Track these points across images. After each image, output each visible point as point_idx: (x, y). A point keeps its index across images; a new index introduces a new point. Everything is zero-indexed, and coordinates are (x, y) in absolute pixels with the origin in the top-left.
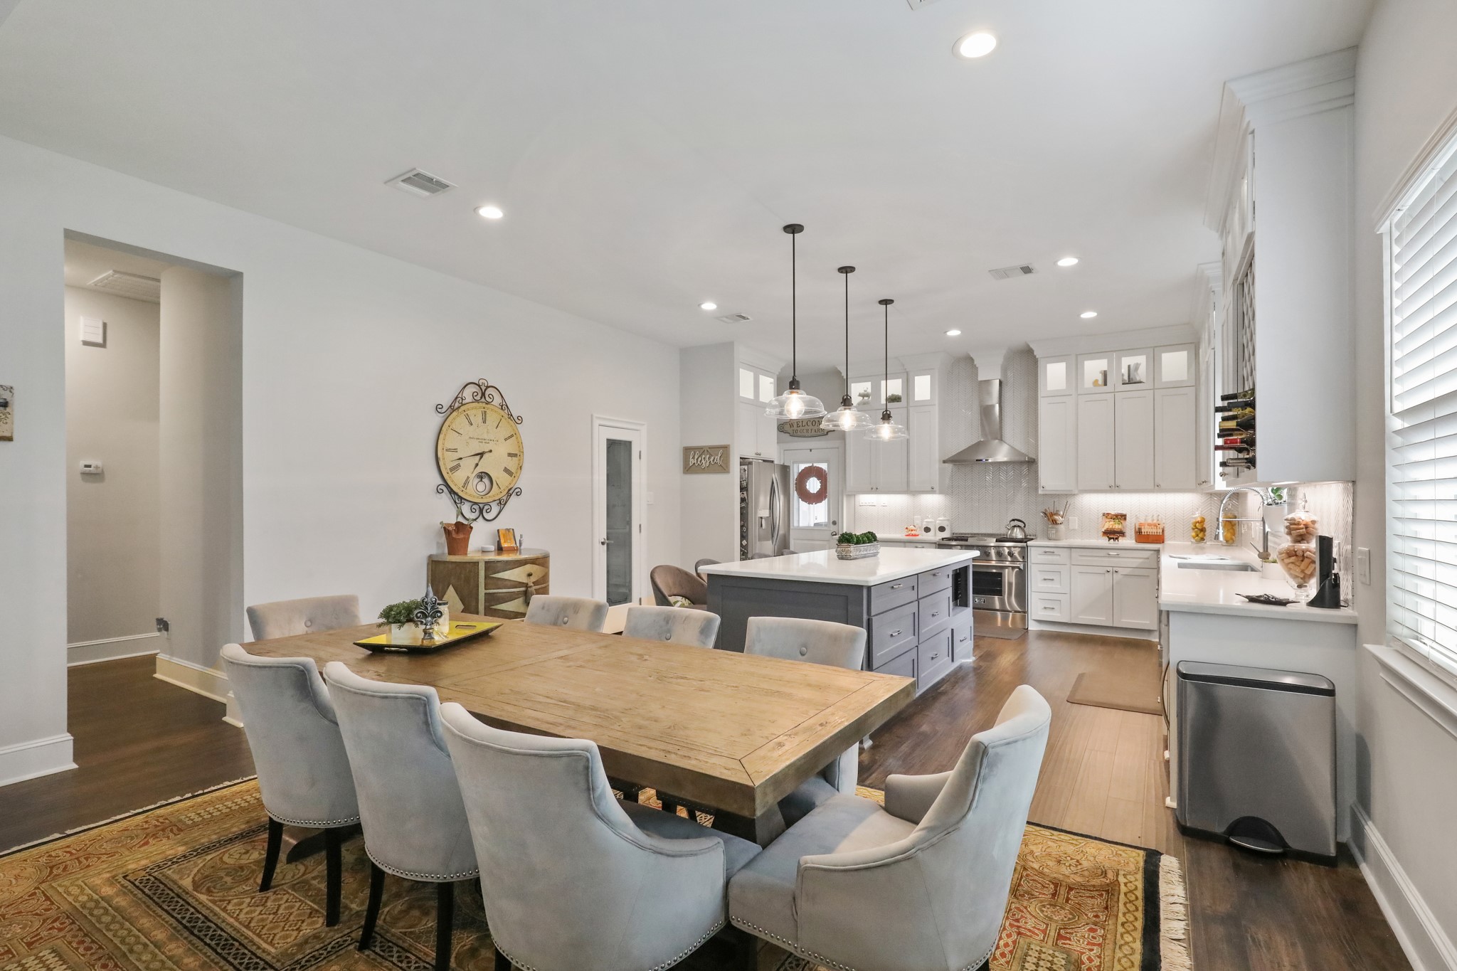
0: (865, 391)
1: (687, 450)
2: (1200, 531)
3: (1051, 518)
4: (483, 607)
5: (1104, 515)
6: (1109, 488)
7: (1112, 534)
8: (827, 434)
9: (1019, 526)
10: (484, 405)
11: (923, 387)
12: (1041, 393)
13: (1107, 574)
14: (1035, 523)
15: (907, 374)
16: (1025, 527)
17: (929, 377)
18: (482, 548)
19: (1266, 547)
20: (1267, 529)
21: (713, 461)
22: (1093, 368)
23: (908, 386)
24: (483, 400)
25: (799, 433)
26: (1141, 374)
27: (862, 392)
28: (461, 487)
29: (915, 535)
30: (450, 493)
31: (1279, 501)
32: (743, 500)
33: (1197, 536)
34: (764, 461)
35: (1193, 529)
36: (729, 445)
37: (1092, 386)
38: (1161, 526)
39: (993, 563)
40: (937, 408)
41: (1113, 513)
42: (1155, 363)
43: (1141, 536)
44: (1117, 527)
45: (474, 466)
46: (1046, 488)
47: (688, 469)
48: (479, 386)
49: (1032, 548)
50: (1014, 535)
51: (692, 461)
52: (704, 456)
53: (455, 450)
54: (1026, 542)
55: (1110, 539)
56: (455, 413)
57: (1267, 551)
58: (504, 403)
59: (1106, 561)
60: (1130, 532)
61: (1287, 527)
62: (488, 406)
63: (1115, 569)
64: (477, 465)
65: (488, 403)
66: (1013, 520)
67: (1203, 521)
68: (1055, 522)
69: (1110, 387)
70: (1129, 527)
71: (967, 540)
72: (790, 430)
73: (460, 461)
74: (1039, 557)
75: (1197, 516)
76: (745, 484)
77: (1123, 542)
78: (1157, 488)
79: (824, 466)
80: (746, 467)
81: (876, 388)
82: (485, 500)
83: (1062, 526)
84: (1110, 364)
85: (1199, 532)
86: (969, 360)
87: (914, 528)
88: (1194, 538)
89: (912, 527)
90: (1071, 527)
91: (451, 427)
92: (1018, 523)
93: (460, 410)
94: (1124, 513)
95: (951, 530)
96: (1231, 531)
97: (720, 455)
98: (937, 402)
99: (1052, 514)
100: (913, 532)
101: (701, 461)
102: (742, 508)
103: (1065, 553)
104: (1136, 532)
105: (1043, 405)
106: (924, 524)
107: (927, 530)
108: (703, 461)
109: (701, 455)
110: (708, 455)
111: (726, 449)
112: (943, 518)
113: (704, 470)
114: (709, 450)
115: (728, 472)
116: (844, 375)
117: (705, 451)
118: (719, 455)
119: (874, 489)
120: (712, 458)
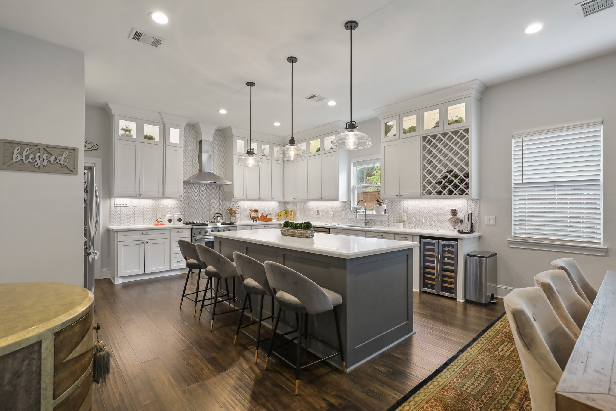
0: (127, 127)
1: (9, 144)
2: (279, 215)
5: (250, 210)
6: (257, 199)
7: (254, 219)
9: (219, 217)
11: (175, 135)
12: (234, 152)
15: (164, 126)
16: (222, 216)
17: (177, 130)
21: (55, 160)
23: (164, 133)
29: (163, 225)
33: (279, 218)
36: (77, 148)
40: (183, 148)
41: (254, 209)
42: (272, 150)
44: (256, 215)
46: (237, 198)
47: (10, 166)
49: (238, 227)
51: (17, 157)
52: (38, 154)
55: (254, 221)
66: (217, 214)
70: (260, 215)
75: (279, 210)
78: (272, 199)
81: (141, 128)
87: (161, 220)
89: (159, 220)
92: (219, 215)
94: (258, 209)
95: (184, 220)
98: (183, 146)
100: (161, 223)
101: (33, 159)
105: (235, 159)
106: (167, 218)
107: (170, 221)
108: (37, 159)
109: (34, 153)
110: (46, 155)
111: (74, 151)
112: (178, 214)
113: (39, 169)
114: (48, 149)
115: (76, 174)
116: (114, 111)
117: (42, 150)
118: (64, 156)
119: (139, 196)
120: (52, 158)
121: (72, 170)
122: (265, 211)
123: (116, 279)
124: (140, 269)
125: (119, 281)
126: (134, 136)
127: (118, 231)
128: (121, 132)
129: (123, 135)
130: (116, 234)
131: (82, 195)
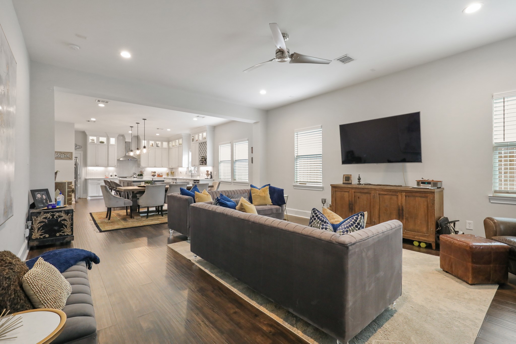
0: (92, 139)
2: (168, 174)
5: (152, 172)
6: (154, 167)
11: (113, 141)
12: (141, 146)
15: (108, 137)
17: (114, 139)
23: (108, 140)
37: (151, 146)
38: (162, 174)
40: (116, 146)
42: (162, 144)
43: (159, 176)
44: (154, 174)
46: (141, 166)
60: (157, 175)
69: (154, 147)
75: (167, 172)
77: (155, 177)
78: (162, 167)
84: (154, 143)
86: (124, 137)
88: (167, 176)
89: (107, 175)
90: (145, 174)
94: (155, 171)
95: (118, 176)
98: (116, 145)
99: (142, 172)
100: (107, 177)
106: (110, 175)
107: (111, 176)
108: (61, 156)
109: (60, 154)
110: (64, 155)
111: (72, 153)
112: (115, 173)
113: (62, 159)
114: (64, 153)
115: (72, 160)
116: (87, 134)
117: (63, 153)
118: (69, 155)
119: (97, 166)
120: (66, 155)
121: (71, 158)
122: (159, 172)
123: (88, 197)
124: (97, 194)
125: (89, 198)
126: (96, 143)
127: (88, 179)
128: (90, 141)
129: (91, 142)
130: (88, 180)
131: (74, 166)
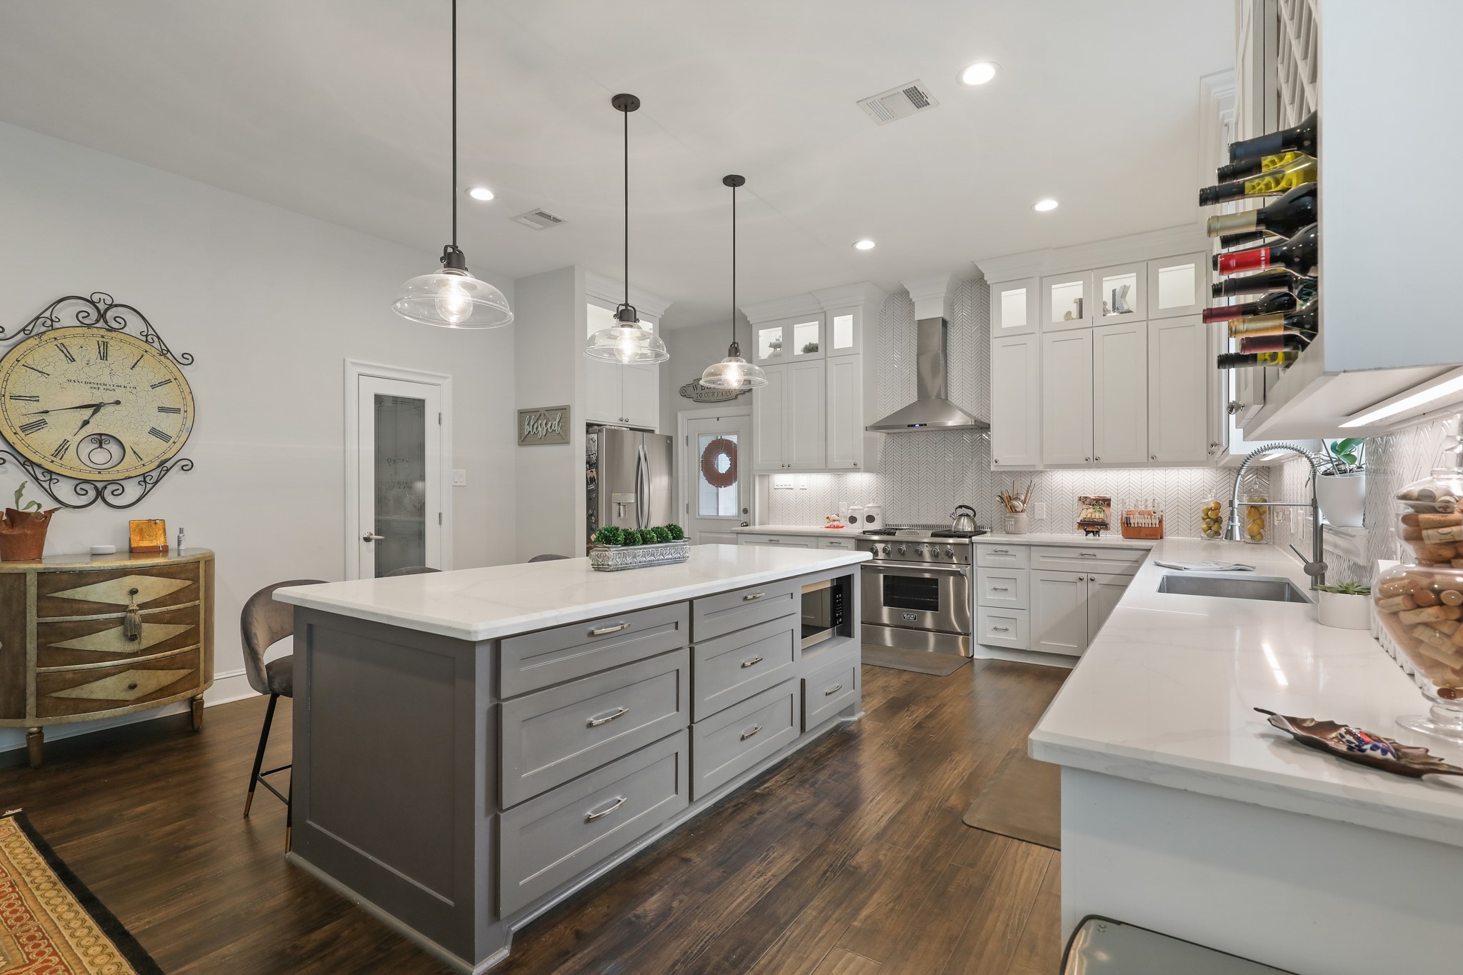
1: (522, 413)
2: (1214, 523)
3: (1008, 503)
4: (35, 644)
5: (1080, 499)
6: (1085, 462)
7: (1091, 527)
8: (736, 397)
9: (967, 515)
10: (103, 332)
11: (844, 330)
12: (994, 331)
13: (1079, 584)
14: (989, 510)
15: (825, 315)
16: (975, 516)
17: (852, 316)
18: (92, 549)
19: (1319, 553)
20: (1321, 521)
21: (551, 427)
22: (1065, 295)
23: (826, 331)
24: (101, 324)
25: (703, 398)
26: (1131, 301)
27: (774, 341)
28: (48, 455)
29: (838, 527)
30: (23, 465)
31: (1347, 467)
32: (590, 481)
33: (1210, 528)
34: (631, 429)
35: (1204, 519)
36: (569, 406)
37: (1063, 320)
38: (1157, 515)
39: (926, 566)
40: (861, 358)
41: (1092, 497)
42: (1149, 286)
43: (1129, 529)
44: (1098, 516)
45: (80, 424)
46: (1001, 463)
47: (524, 440)
48: (92, 303)
49: (978, 546)
50: (960, 527)
51: (527, 429)
52: (540, 422)
53: (35, 399)
54: (970, 537)
55: (1088, 533)
56: (31, 342)
57: (1321, 560)
58: (151, 332)
59: (1080, 565)
60: (1115, 523)
61: (1406, 519)
62: (114, 334)
63: (1090, 576)
64: (86, 423)
65: (111, 329)
66: (961, 507)
67: (1218, 507)
68: (1013, 510)
69: (1086, 321)
70: (1114, 516)
71: (894, 534)
72: (693, 394)
73: (44, 416)
74: (988, 557)
75: (1210, 501)
76: (594, 458)
77: (1107, 538)
78: (1152, 461)
79: (734, 439)
80: (595, 436)
81: (789, 335)
82: (106, 476)
83: (1024, 515)
84: (1086, 289)
85: (1212, 523)
86: (904, 294)
87: (837, 518)
88: (1205, 531)
89: (834, 517)
90: (1037, 517)
91: (22, 362)
92: (967, 510)
93: (44, 337)
94: (1108, 496)
95: (884, 520)
96: (1258, 521)
97: (558, 420)
98: (861, 351)
99: (1010, 498)
100: (835, 524)
101: (537, 428)
102: (589, 492)
103: (1021, 553)
104: (1123, 524)
105: (997, 347)
106: (850, 513)
107: (853, 520)
